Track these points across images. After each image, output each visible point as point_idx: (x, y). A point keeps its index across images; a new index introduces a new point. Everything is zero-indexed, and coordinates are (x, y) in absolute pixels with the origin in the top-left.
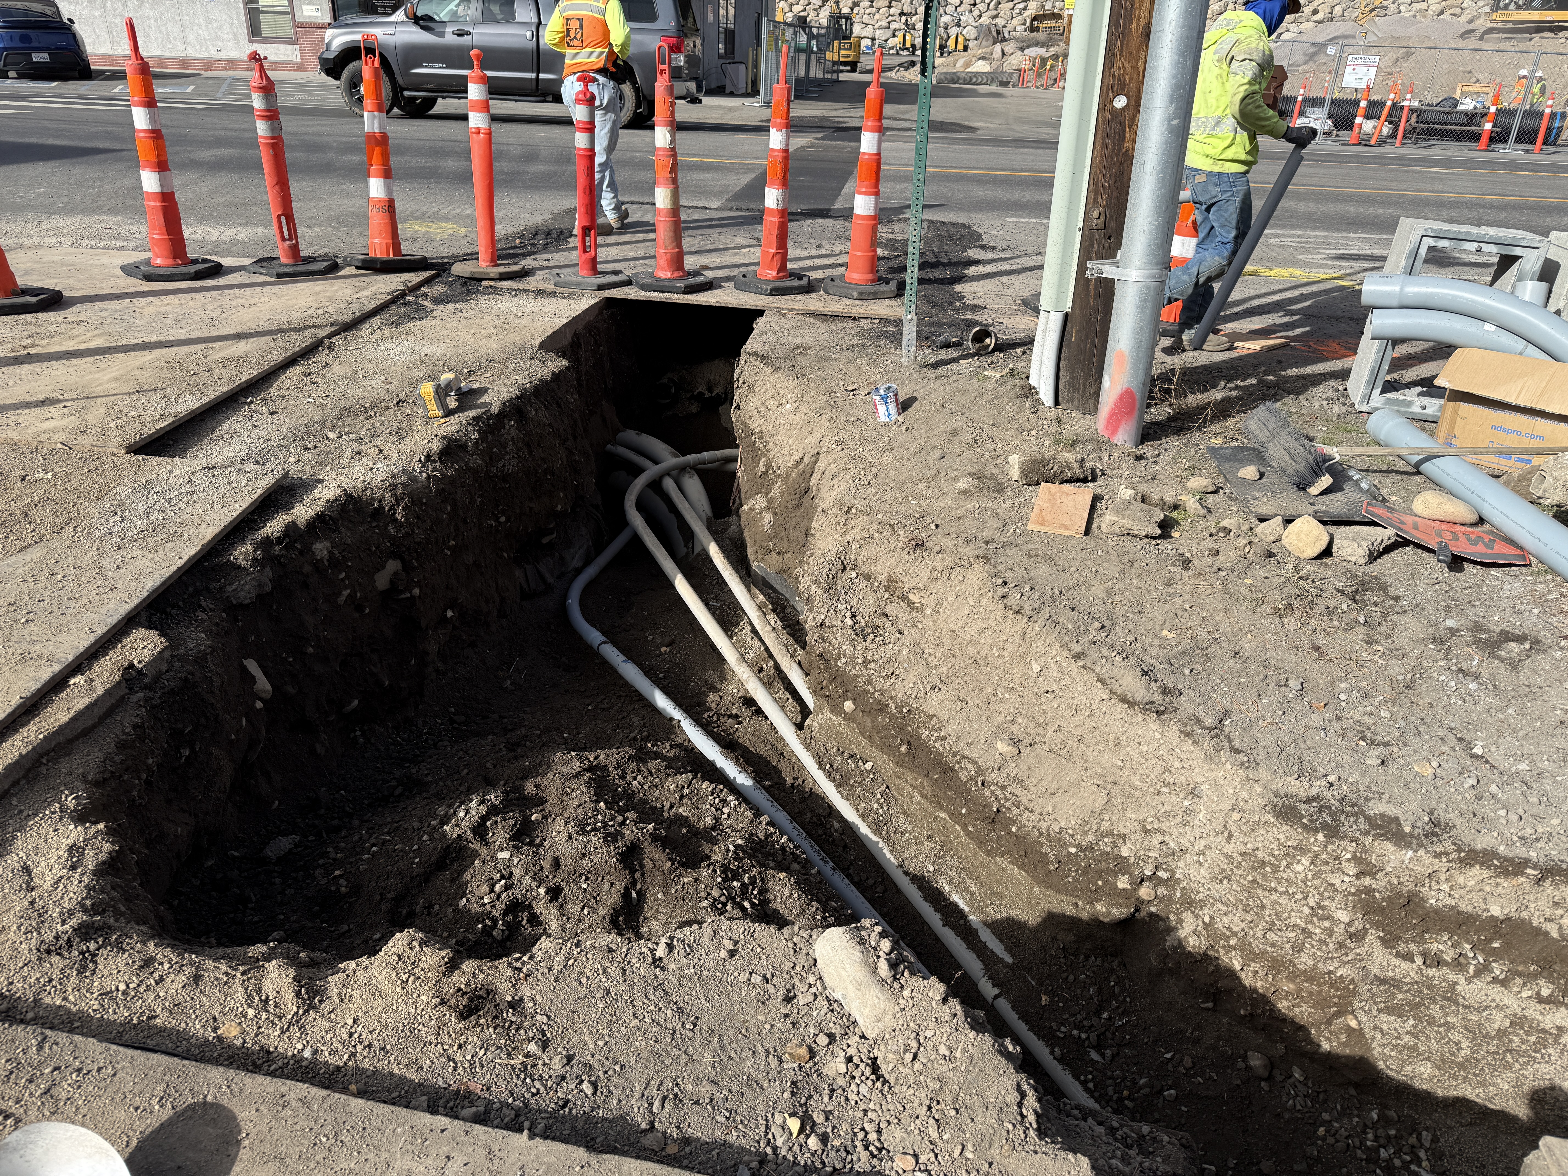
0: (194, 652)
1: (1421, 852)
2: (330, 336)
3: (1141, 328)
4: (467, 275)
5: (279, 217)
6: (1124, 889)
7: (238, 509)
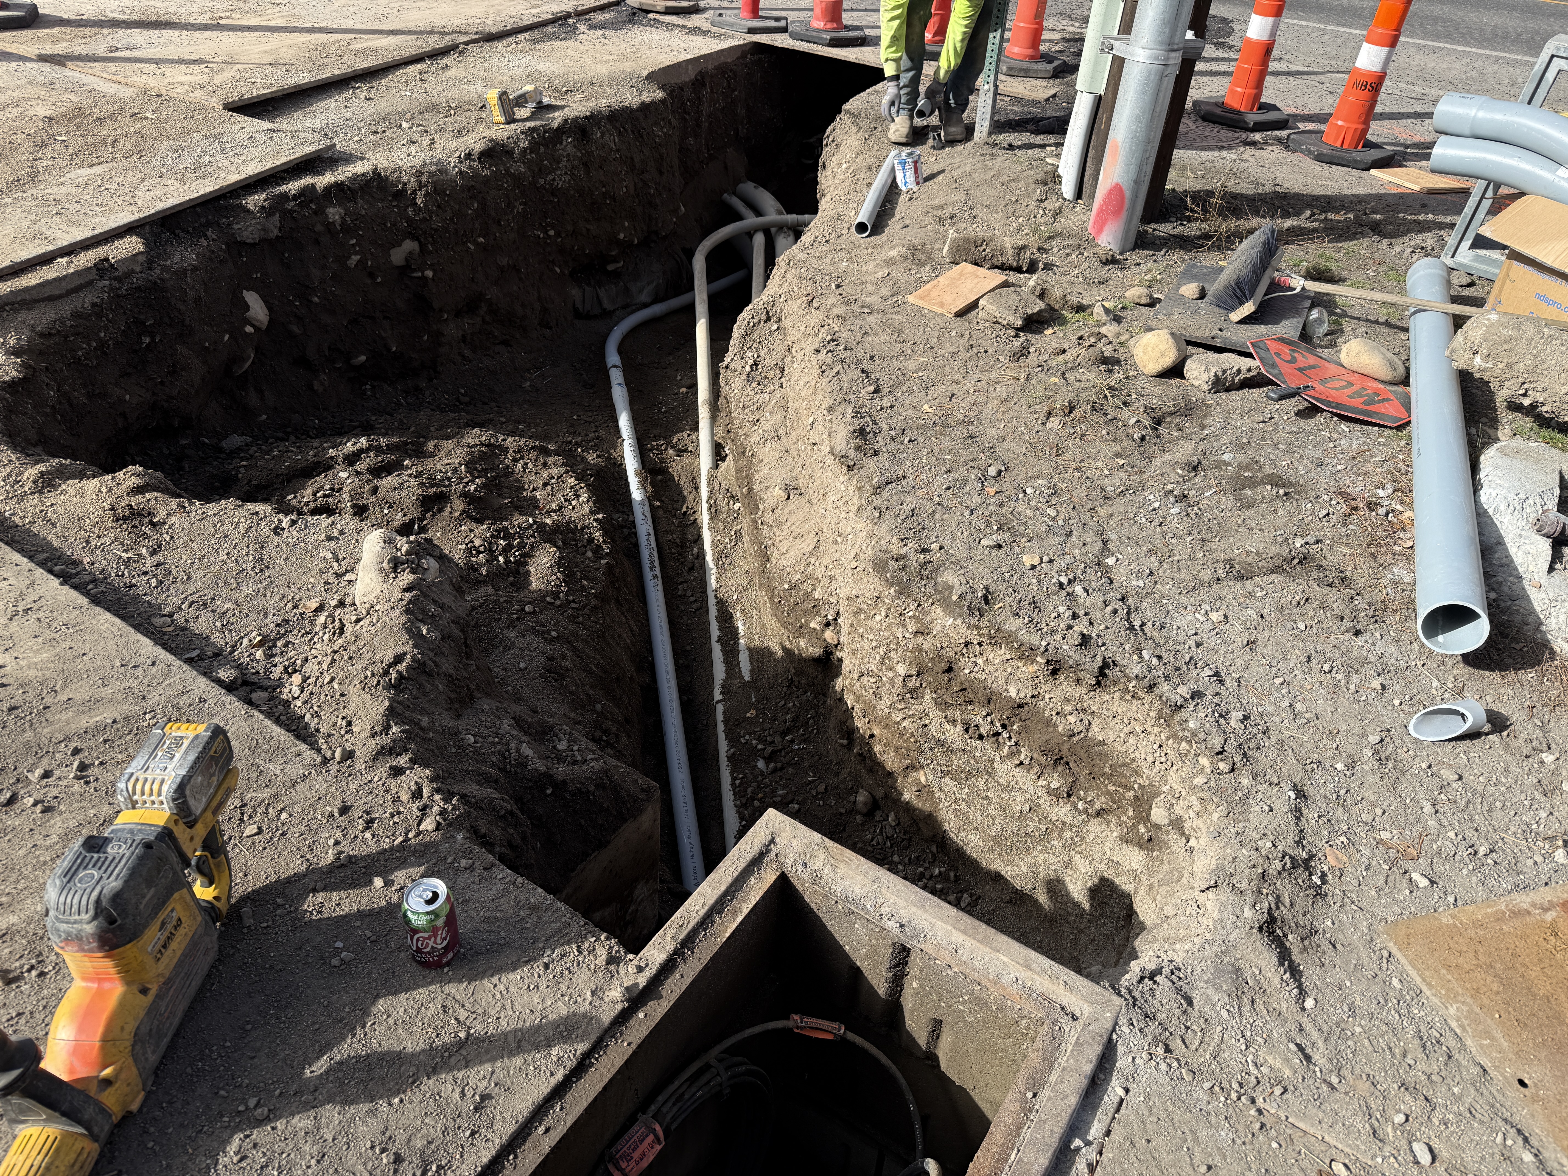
0: (177, 266)
1: (959, 621)
2: (467, 43)
4: (636, 6)
6: (815, 629)
7: (270, 165)
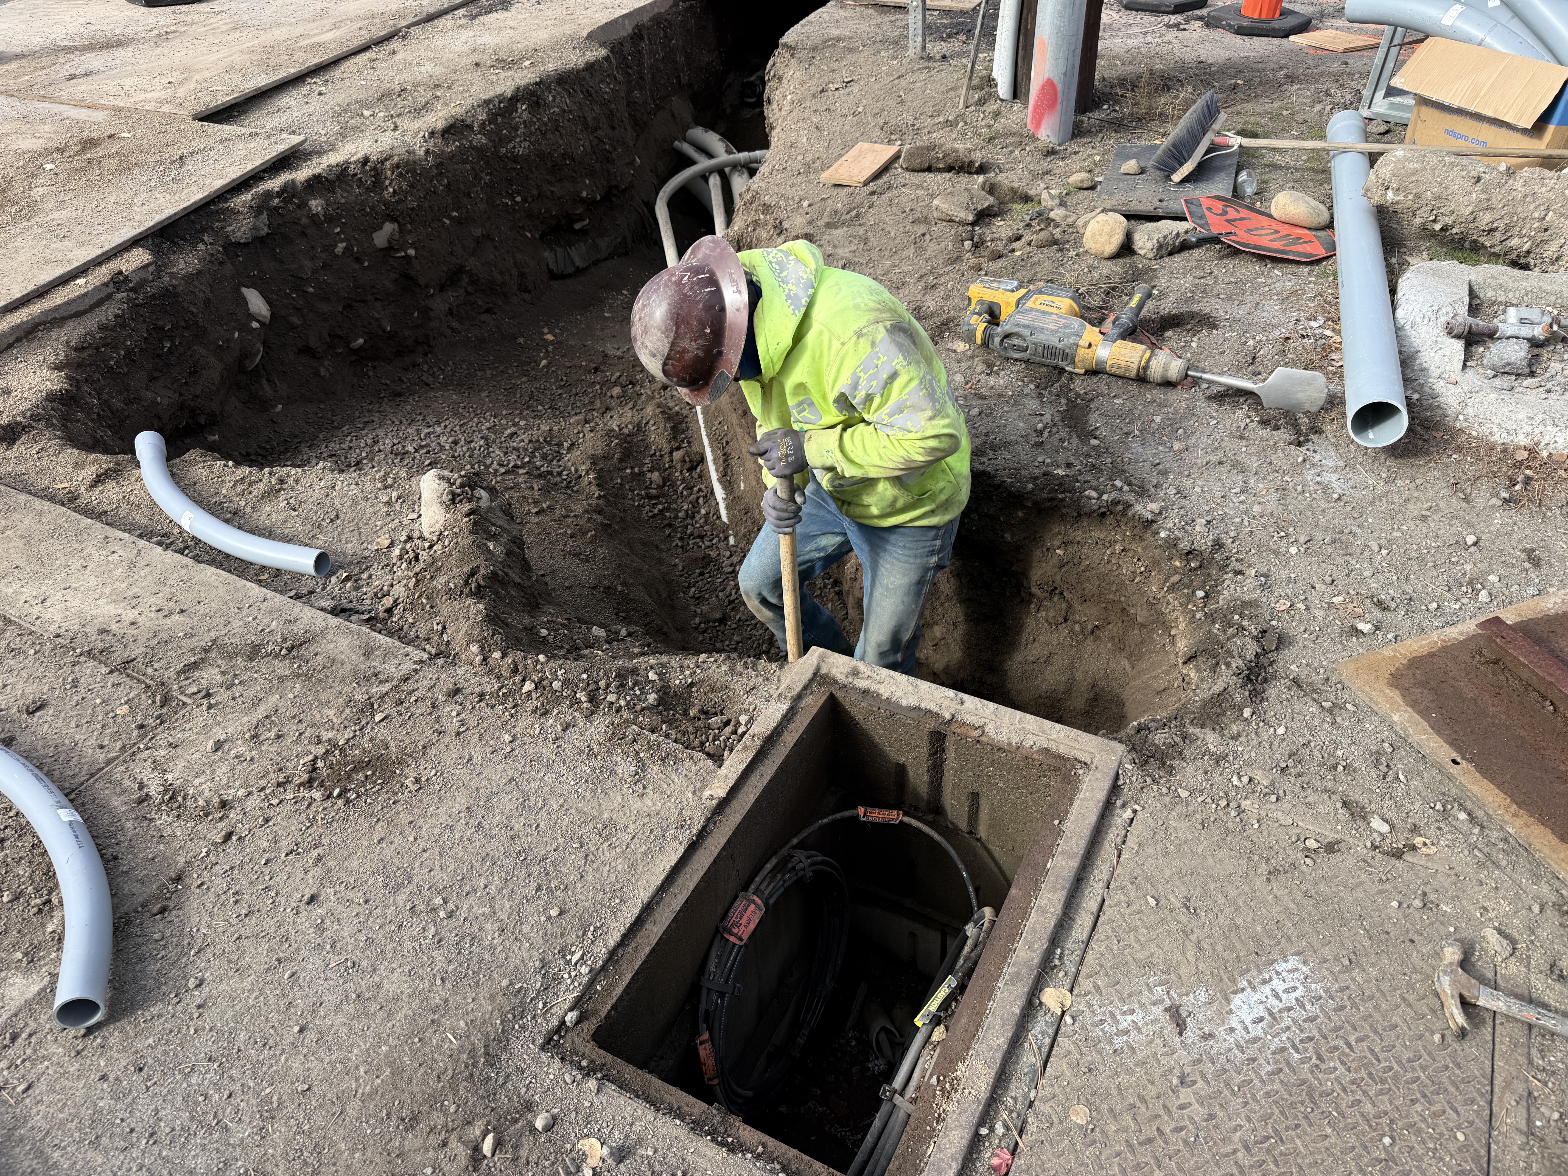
7: (250, 167)
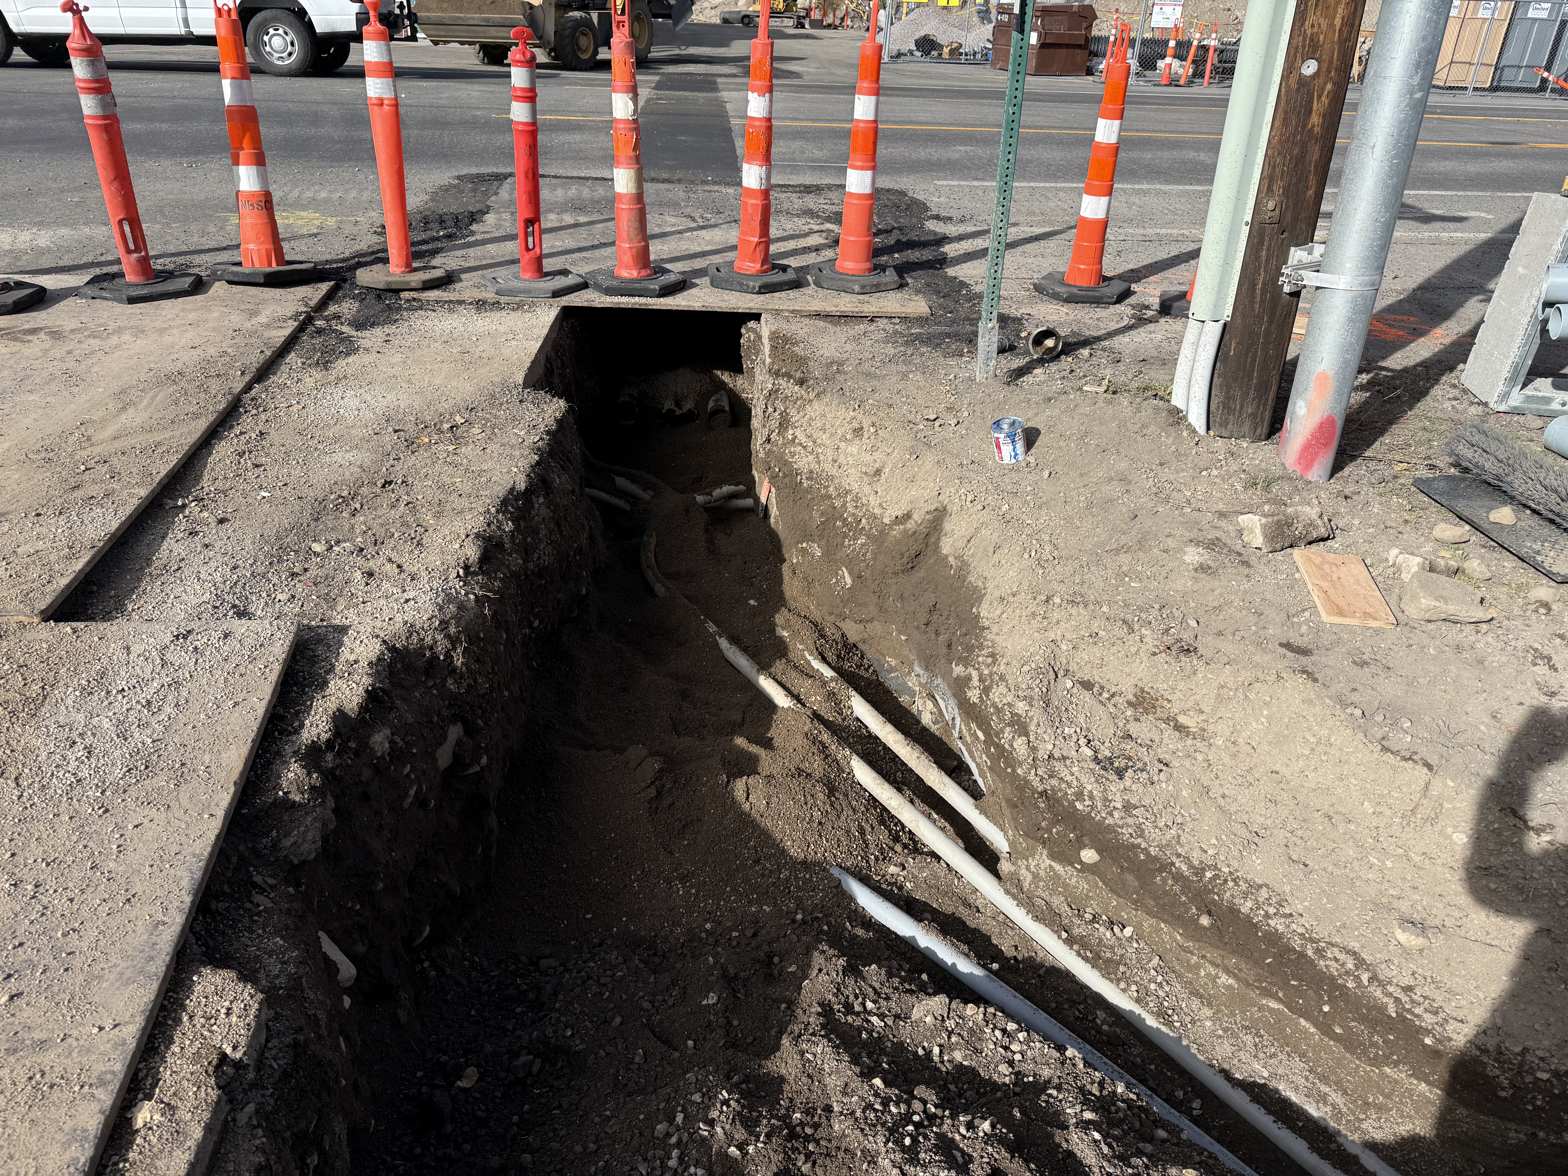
2: (247, 388)
3: (1351, 344)
4: (381, 286)
5: (120, 223)
